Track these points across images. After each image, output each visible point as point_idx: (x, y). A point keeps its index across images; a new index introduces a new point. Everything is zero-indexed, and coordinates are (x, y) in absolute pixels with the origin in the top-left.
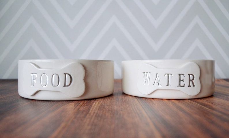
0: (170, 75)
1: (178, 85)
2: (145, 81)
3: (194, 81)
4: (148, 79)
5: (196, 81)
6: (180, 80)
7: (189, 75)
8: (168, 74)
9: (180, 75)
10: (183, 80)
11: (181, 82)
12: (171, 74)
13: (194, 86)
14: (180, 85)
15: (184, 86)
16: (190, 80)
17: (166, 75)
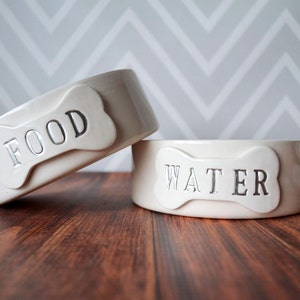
0: (217, 172)
1: (233, 191)
2: (168, 182)
3: (265, 184)
4: (175, 179)
5: (271, 184)
6: (237, 182)
7: (256, 171)
8: (213, 170)
9: (237, 171)
10: (243, 183)
11: (240, 185)
12: (220, 170)
13: (266, 193)
14: (236, 192)
15: (244, 194)
16: (257, 182)
17: (210, 172)
